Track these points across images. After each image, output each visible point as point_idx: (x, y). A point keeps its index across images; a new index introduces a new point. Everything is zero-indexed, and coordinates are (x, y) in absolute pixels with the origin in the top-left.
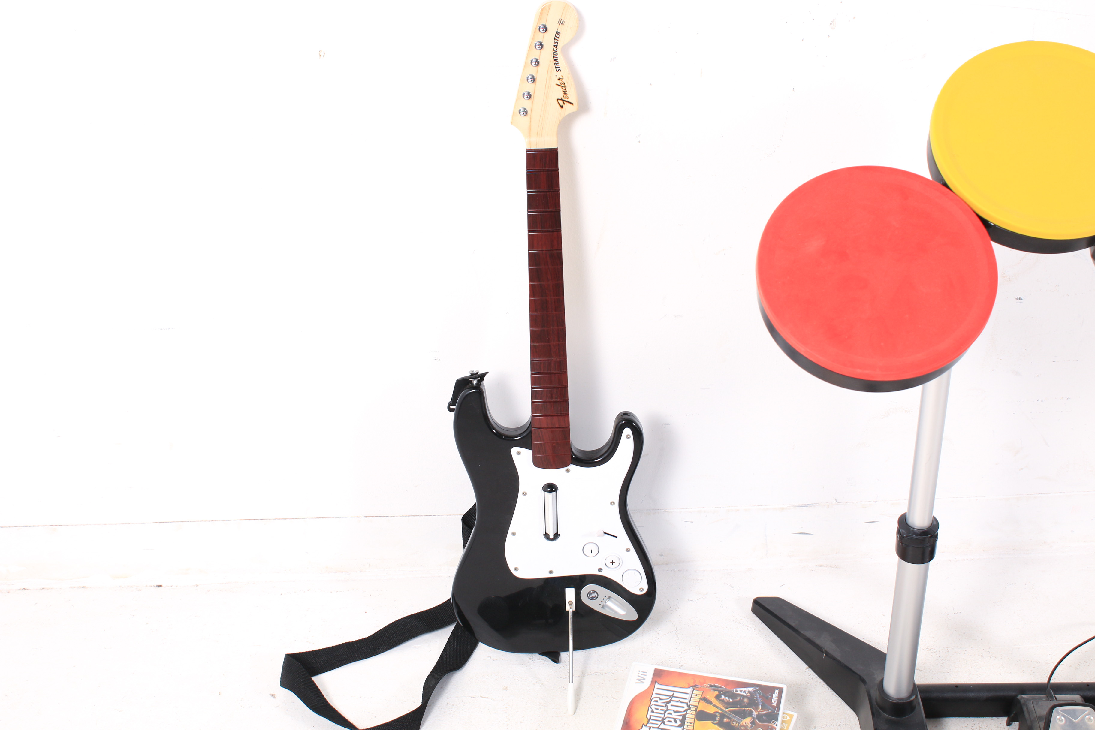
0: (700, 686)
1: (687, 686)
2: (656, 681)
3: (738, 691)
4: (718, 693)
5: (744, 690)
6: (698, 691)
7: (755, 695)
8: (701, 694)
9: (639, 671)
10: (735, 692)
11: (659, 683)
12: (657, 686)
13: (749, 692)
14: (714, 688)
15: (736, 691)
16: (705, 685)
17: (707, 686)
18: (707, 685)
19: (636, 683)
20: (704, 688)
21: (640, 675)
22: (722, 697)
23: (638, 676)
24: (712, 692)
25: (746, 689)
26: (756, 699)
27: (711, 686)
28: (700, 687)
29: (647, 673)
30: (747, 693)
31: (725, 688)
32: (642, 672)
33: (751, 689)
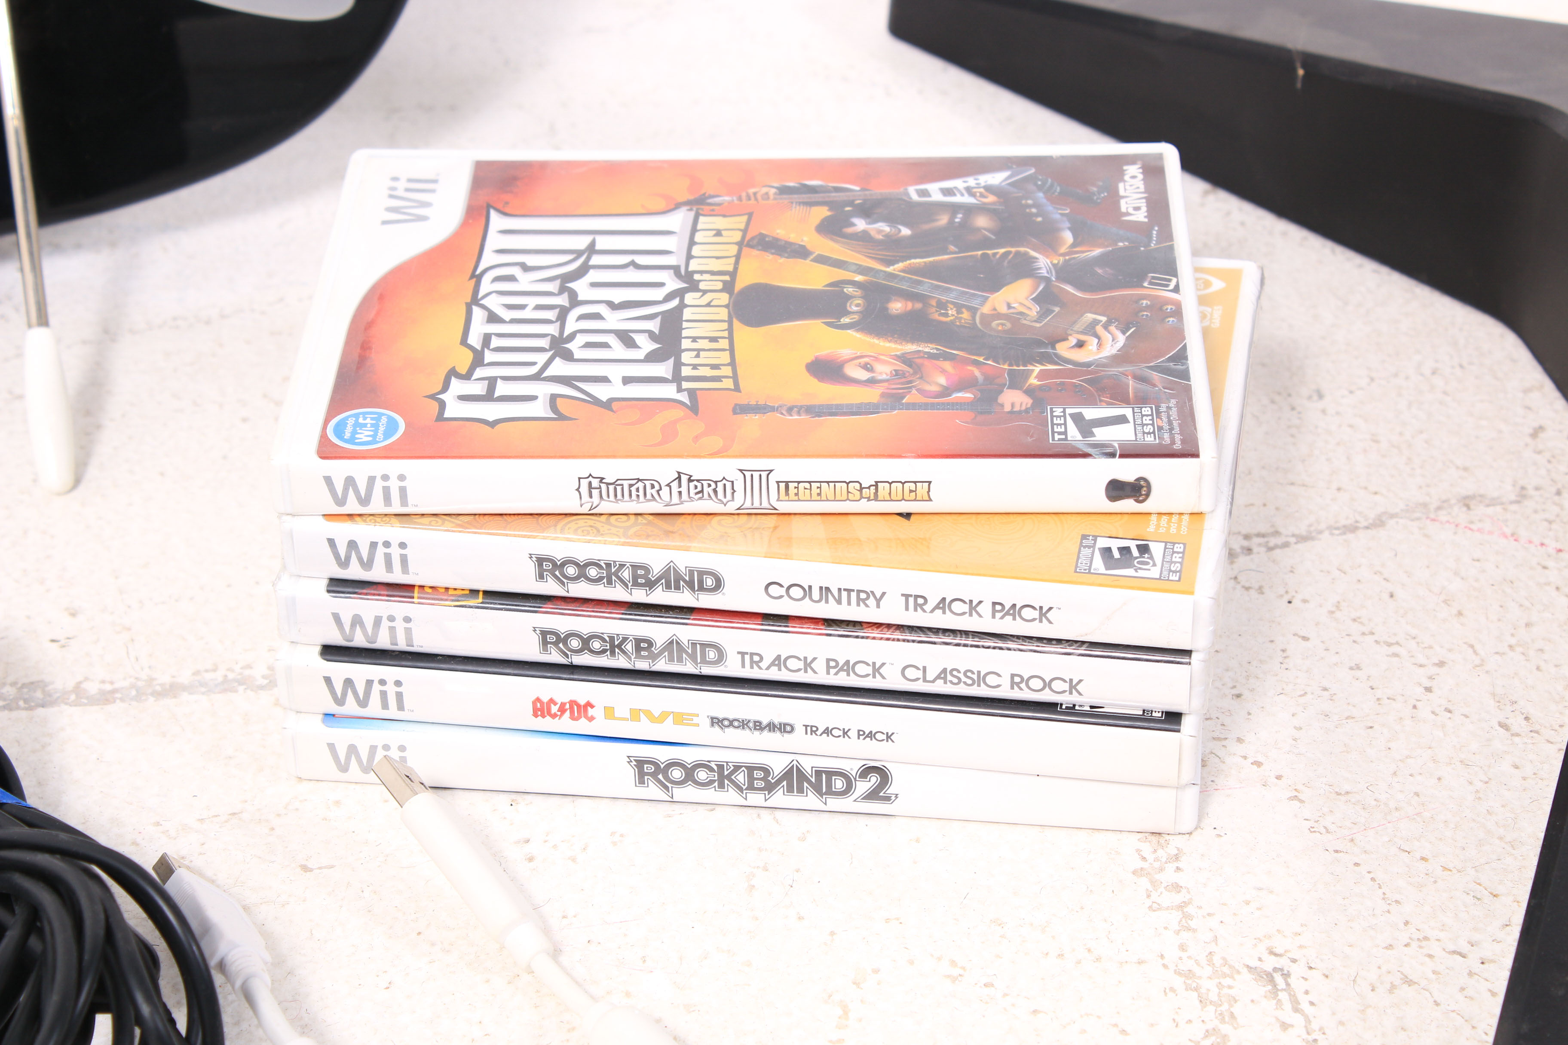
0: (727, 198)
1: (662, 205)
2: (489, 207)
3: (935, 191)
4: (829, 213)
5: (966, 185)
6: (724, 216)
7: (1027, 199)
8: (742, 226)
9: (395, 179)
10: (915, 197)
11: (507, 210)
12: (497, 221)
13: (989, 189)
14: (805, 197)
15: (924, 193)
16: (751, 191)
17: (767, 194)
18: (765, 190)
19: (385, 223)
20: (753, 202)
21: (400, 193)
22: (853, 225)
23: (391, 196)
24: (798, 211)
25: (971, 181)
26: (1034, 210)
27: (784, 191)
28: (730, 203)
29: (435, 181)
30: (982, 195)
31: (863, 190)
32: (410, 180)
33: (997, 178)
